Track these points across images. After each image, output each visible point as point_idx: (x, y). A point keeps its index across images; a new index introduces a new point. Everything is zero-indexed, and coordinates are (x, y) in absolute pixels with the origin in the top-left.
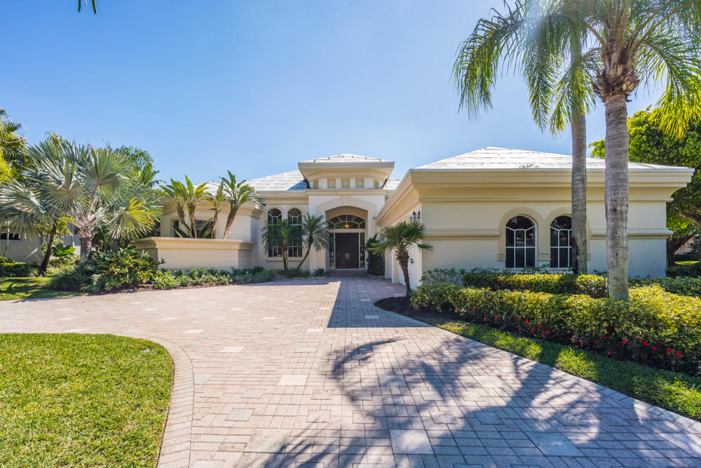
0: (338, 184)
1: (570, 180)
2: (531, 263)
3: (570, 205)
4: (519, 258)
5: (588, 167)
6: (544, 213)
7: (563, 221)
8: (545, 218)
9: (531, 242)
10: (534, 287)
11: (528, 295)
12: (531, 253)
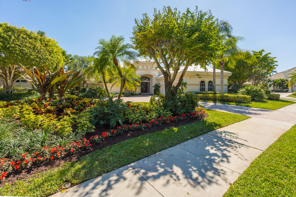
0: (145, 67)
1: (213, 74)
2: (204, 90)
3: (213, 79)
4: (202, 89)
5: (216, 71)
6: (207, 80)
7: (210, 82)
8: (207, 81)
9: (204, 86)
10: (211, 94)
11: (210, 95)
12: (204, 88)
